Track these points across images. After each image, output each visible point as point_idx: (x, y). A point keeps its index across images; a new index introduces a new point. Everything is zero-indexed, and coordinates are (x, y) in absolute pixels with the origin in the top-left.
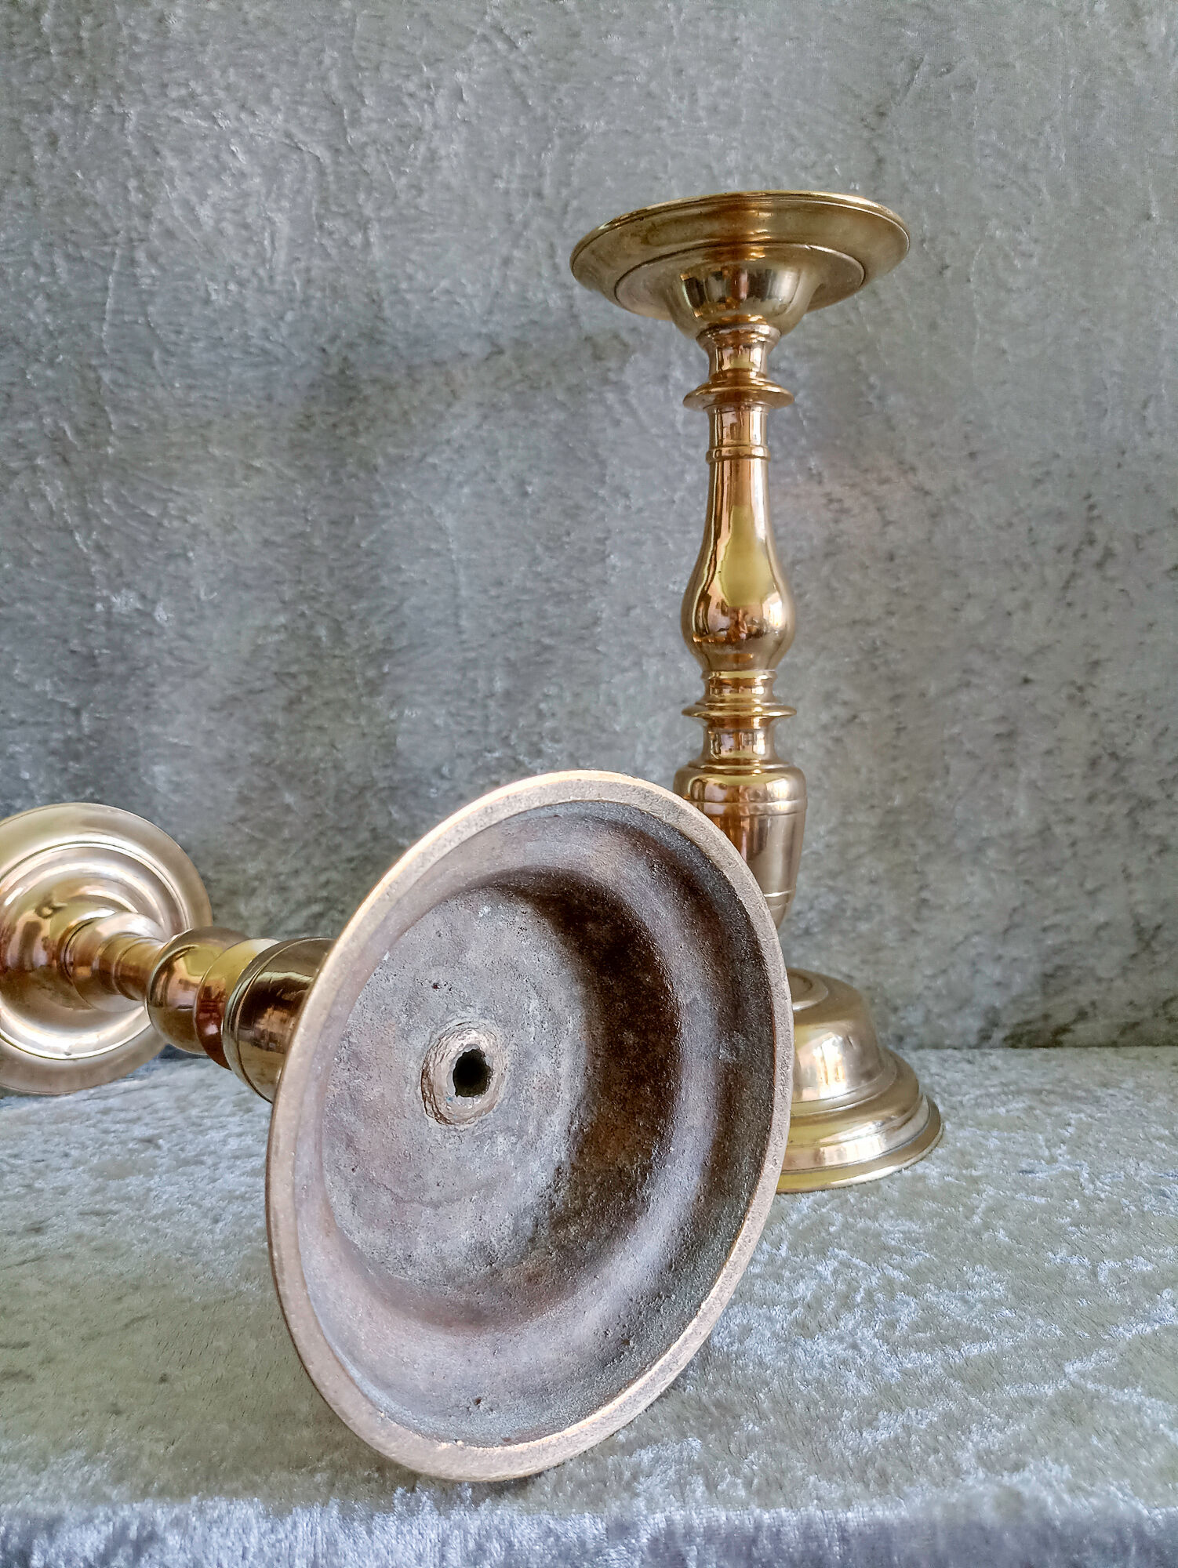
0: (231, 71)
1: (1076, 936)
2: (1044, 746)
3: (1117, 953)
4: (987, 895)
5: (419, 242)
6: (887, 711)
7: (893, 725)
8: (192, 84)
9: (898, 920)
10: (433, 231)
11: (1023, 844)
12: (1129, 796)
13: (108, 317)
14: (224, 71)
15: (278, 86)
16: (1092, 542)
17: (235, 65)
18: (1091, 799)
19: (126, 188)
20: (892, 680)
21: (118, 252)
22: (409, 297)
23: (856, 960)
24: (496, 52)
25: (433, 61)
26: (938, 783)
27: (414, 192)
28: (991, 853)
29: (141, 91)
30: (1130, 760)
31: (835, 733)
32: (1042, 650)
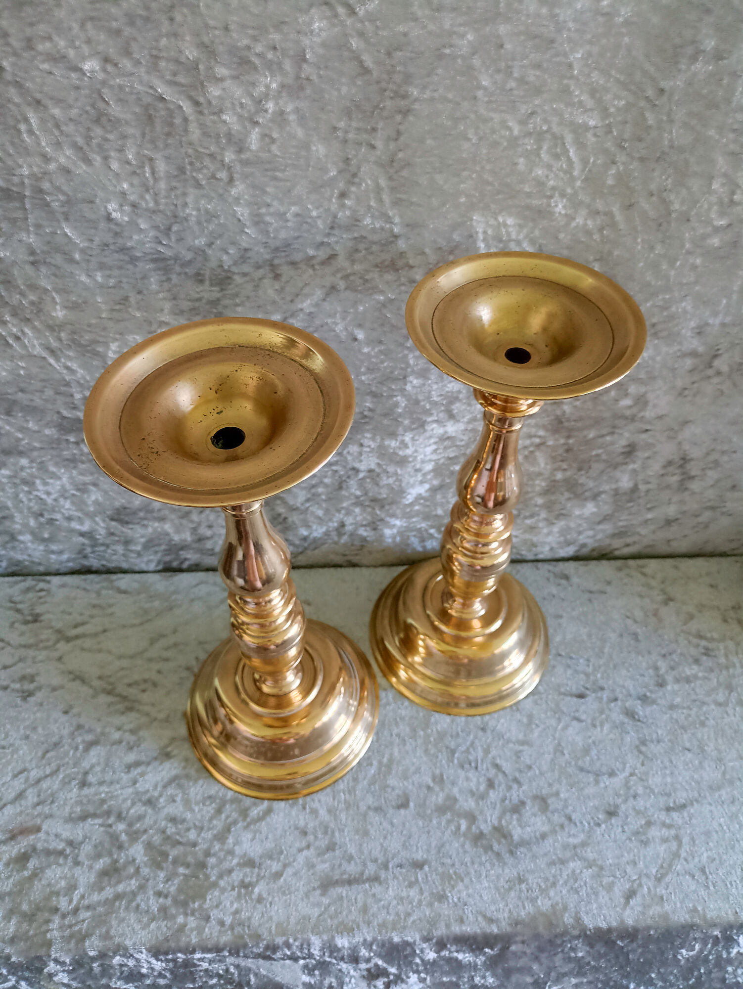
0: (89, 25)
1: (634, 522)
2: (646, 455)
3: (652, 527)
4: (595, 510)
5: (275, 178)
6: (562, 441)
7: (566, 447)
8: (56, 38)
9: (546, 520)
10: (284, 171)
11: (621, 492)
12: (683, 473)
13: (31, 229)
14: (82, 26)
15: (135, 39)
16: (711, 367)
17: (92, 19)
18: (663, 475)
19: (19, 131)
20: (571, 430)
21: (26, 181)
22: (268, 219)
23: (521, 531)
24: (336, 15)
25: (279, 25)
26: (583, 472)
27: (267, 139)
28: (603, 496)
29: (8, 44)
30: (692, 460)
31: (531, 449)
32: (660, 418)
